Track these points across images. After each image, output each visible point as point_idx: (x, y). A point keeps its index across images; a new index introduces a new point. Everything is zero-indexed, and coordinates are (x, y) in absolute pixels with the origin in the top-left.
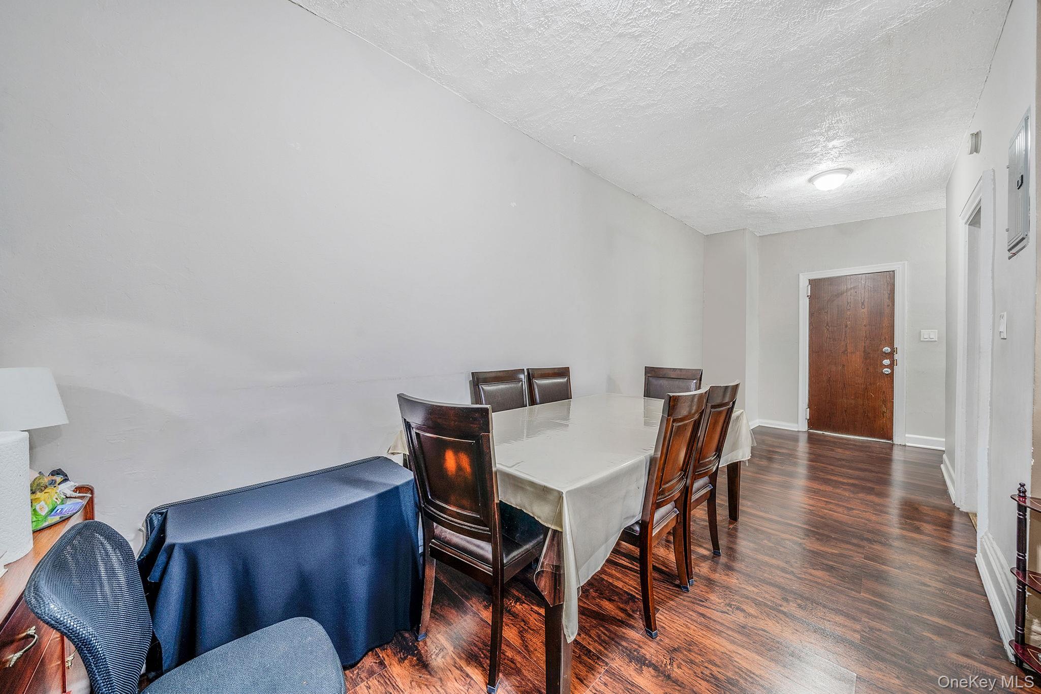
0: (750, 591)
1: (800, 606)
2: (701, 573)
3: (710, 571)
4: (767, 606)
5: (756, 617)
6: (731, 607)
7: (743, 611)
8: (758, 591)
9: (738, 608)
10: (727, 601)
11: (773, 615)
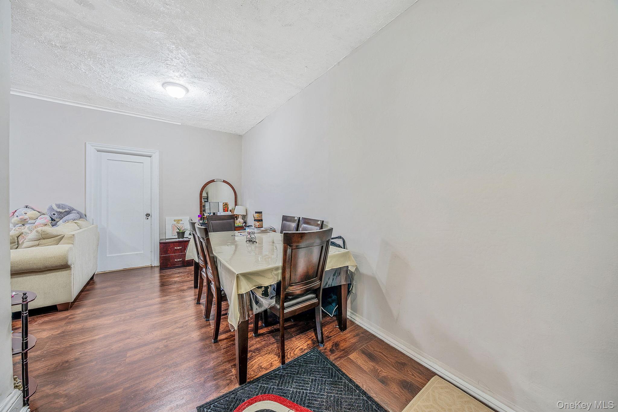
0: (184, 337)
1: (158, 348)
2: (209, 327)
3: (206, 331)
4: (172, 337)
5: (174, 329)
6: (185, 325)
7: (180, 328)
8: (180, 340)
9: (182, 327)
10: (188, 326)
11: (168, 335)
